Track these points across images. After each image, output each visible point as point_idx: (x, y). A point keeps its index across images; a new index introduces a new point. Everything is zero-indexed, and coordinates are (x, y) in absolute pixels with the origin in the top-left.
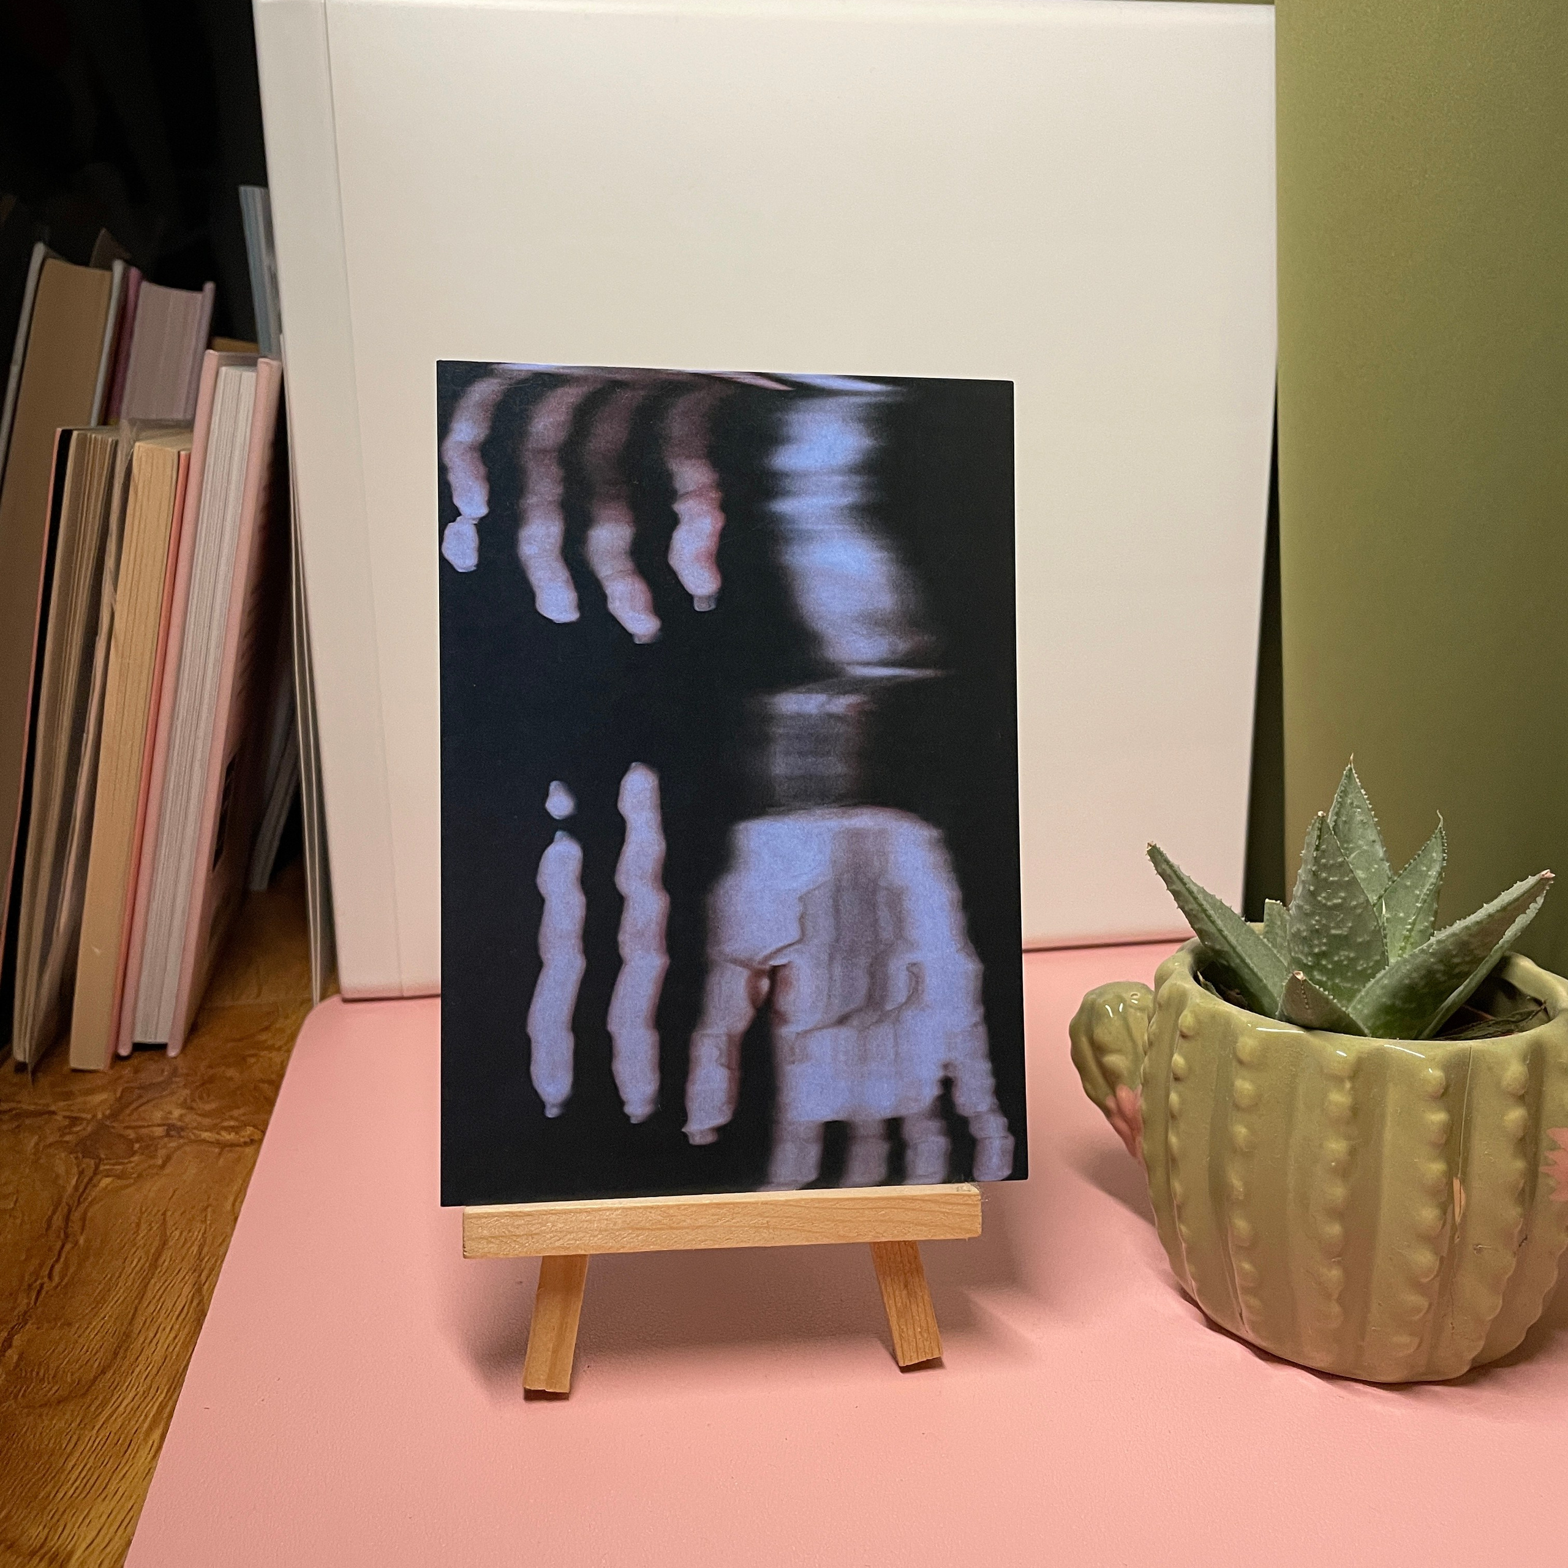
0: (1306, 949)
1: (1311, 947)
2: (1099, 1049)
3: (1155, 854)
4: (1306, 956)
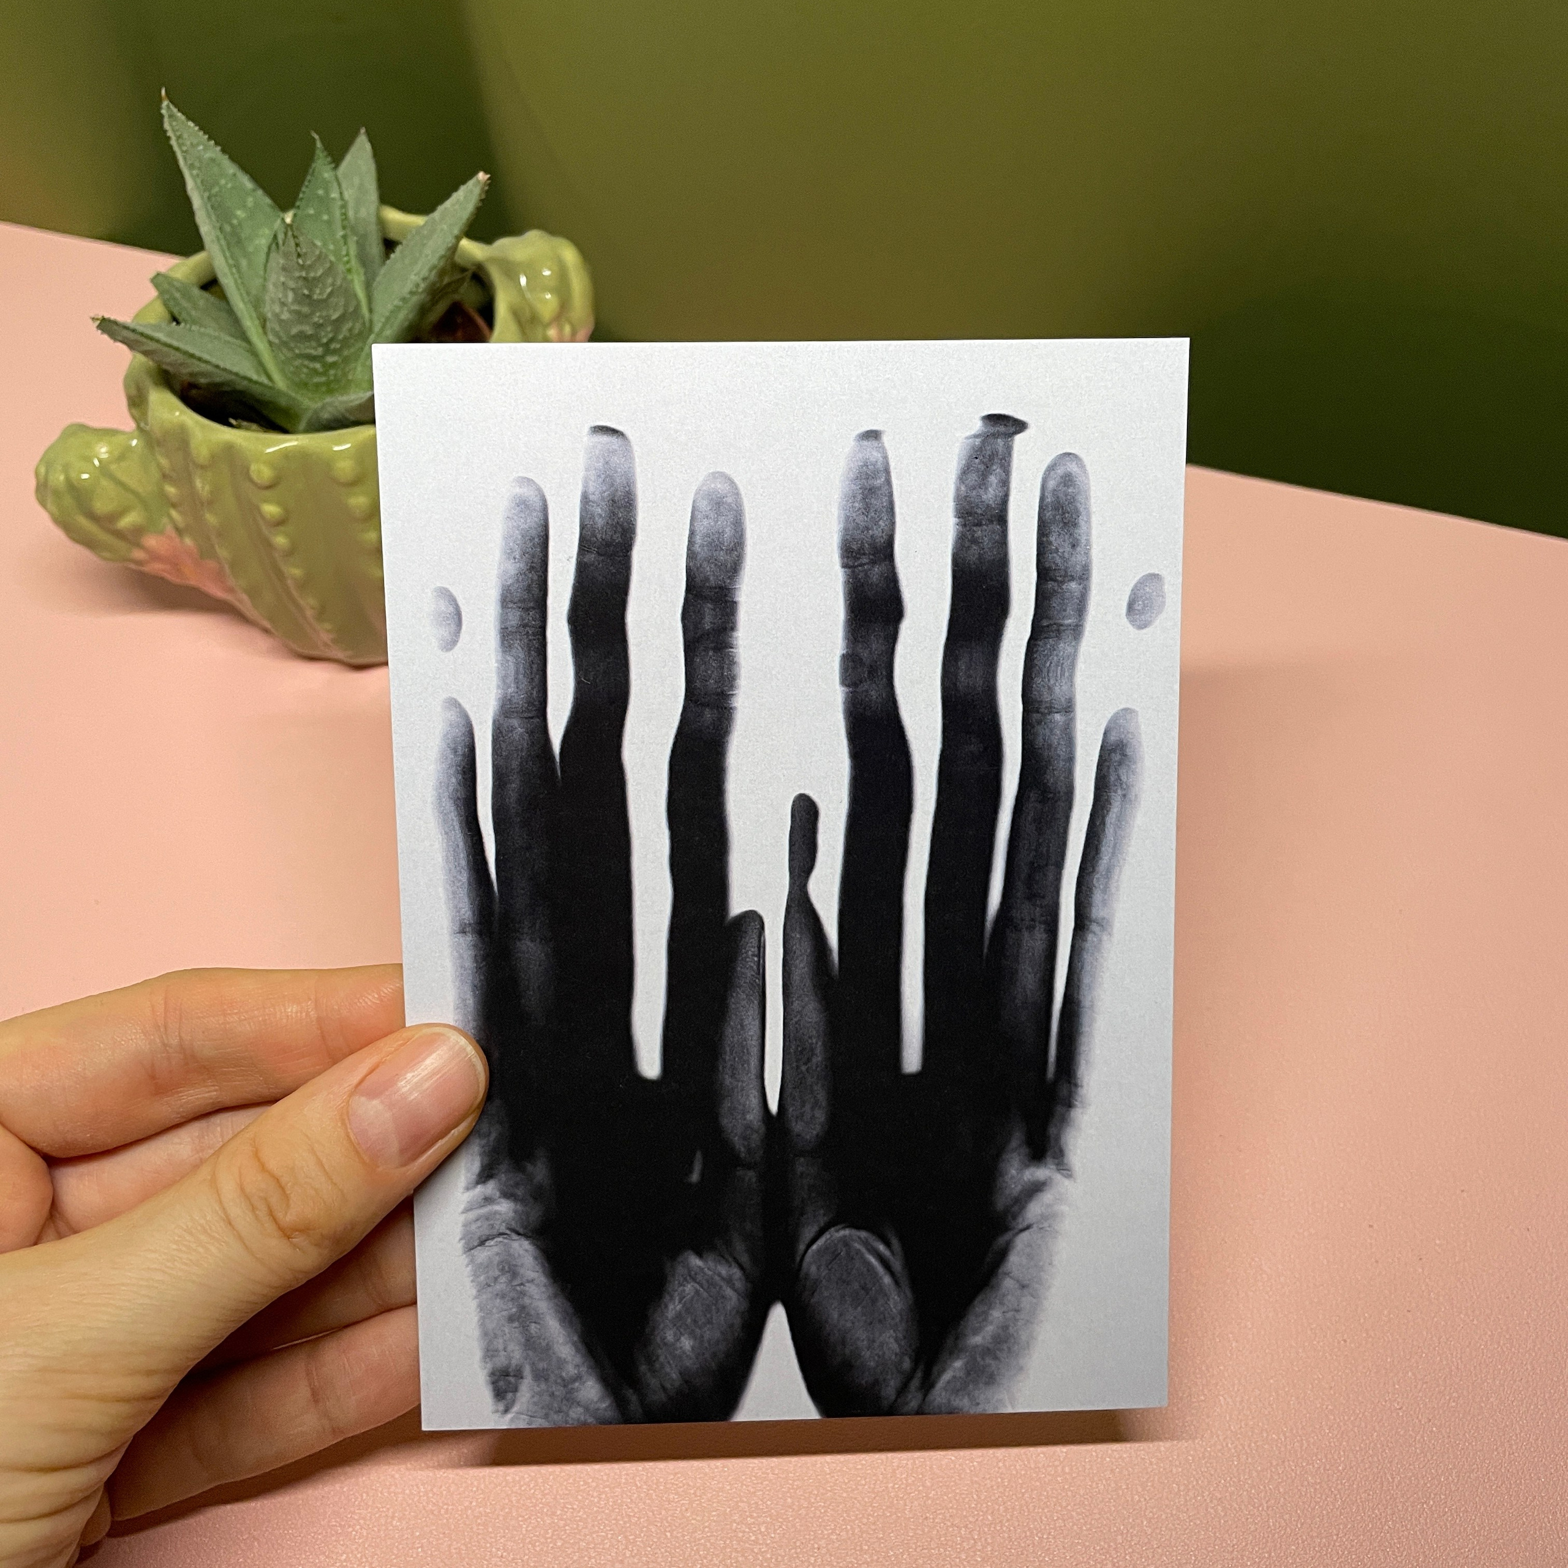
0: (314, 344)
1: (318, 340)
2: (106, 521)
3: (107, 326)
4: (315, 348)
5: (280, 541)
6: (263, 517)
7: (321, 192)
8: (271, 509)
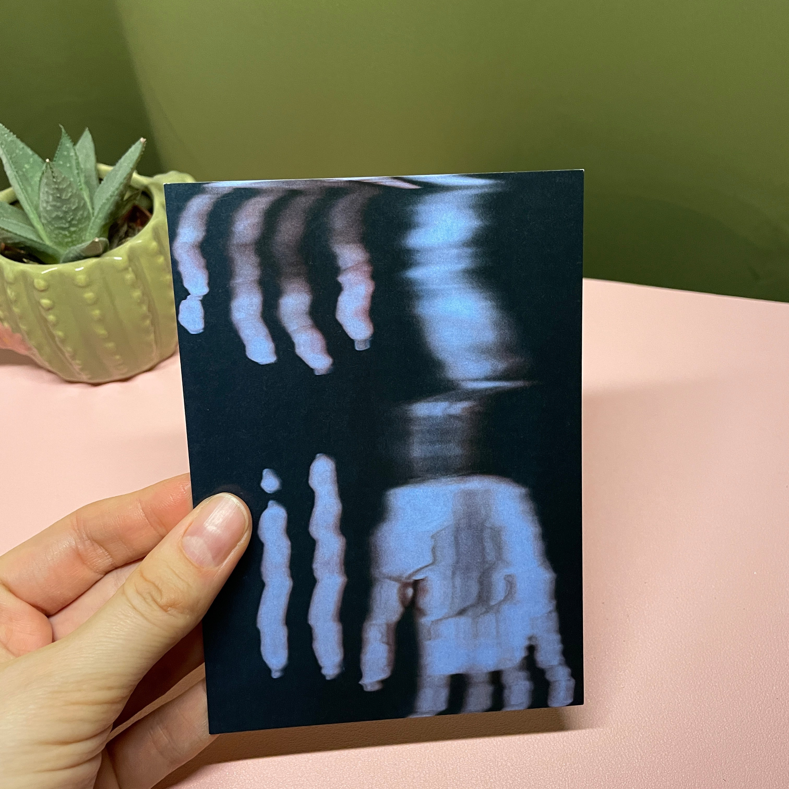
5: (51, 318)
6: (42, 307)
7: (65, 153)
8: (45, 302)
